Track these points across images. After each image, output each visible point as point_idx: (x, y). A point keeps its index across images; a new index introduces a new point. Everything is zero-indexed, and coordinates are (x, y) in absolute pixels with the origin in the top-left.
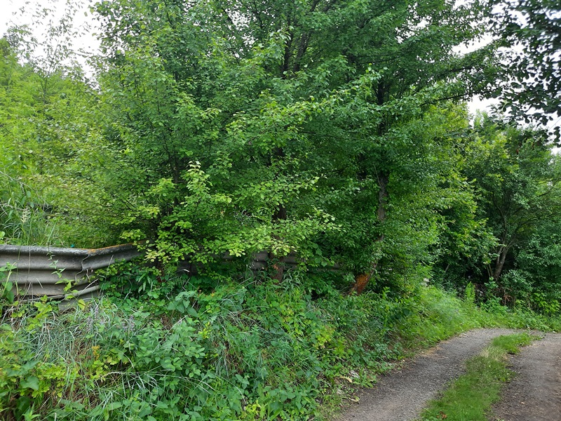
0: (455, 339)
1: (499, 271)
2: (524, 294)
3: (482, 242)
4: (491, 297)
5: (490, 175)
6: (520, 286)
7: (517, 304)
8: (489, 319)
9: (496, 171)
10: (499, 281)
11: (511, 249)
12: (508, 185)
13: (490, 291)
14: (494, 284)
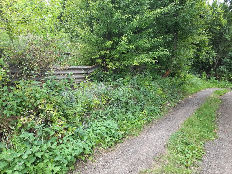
0: (199, 92)
1: (215, 66)
2: (225, 75)
3: (209, 56)
4: (212, 77)
5: (215, 27)
6: (223, 72)
7: (222, 79)
8: (211, 85)
9: (217, 25)
10: (215, 70)
11: (221, 57)
12: (222, 31)
13: (211, 74)
14: (213, 72)
